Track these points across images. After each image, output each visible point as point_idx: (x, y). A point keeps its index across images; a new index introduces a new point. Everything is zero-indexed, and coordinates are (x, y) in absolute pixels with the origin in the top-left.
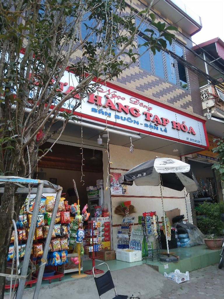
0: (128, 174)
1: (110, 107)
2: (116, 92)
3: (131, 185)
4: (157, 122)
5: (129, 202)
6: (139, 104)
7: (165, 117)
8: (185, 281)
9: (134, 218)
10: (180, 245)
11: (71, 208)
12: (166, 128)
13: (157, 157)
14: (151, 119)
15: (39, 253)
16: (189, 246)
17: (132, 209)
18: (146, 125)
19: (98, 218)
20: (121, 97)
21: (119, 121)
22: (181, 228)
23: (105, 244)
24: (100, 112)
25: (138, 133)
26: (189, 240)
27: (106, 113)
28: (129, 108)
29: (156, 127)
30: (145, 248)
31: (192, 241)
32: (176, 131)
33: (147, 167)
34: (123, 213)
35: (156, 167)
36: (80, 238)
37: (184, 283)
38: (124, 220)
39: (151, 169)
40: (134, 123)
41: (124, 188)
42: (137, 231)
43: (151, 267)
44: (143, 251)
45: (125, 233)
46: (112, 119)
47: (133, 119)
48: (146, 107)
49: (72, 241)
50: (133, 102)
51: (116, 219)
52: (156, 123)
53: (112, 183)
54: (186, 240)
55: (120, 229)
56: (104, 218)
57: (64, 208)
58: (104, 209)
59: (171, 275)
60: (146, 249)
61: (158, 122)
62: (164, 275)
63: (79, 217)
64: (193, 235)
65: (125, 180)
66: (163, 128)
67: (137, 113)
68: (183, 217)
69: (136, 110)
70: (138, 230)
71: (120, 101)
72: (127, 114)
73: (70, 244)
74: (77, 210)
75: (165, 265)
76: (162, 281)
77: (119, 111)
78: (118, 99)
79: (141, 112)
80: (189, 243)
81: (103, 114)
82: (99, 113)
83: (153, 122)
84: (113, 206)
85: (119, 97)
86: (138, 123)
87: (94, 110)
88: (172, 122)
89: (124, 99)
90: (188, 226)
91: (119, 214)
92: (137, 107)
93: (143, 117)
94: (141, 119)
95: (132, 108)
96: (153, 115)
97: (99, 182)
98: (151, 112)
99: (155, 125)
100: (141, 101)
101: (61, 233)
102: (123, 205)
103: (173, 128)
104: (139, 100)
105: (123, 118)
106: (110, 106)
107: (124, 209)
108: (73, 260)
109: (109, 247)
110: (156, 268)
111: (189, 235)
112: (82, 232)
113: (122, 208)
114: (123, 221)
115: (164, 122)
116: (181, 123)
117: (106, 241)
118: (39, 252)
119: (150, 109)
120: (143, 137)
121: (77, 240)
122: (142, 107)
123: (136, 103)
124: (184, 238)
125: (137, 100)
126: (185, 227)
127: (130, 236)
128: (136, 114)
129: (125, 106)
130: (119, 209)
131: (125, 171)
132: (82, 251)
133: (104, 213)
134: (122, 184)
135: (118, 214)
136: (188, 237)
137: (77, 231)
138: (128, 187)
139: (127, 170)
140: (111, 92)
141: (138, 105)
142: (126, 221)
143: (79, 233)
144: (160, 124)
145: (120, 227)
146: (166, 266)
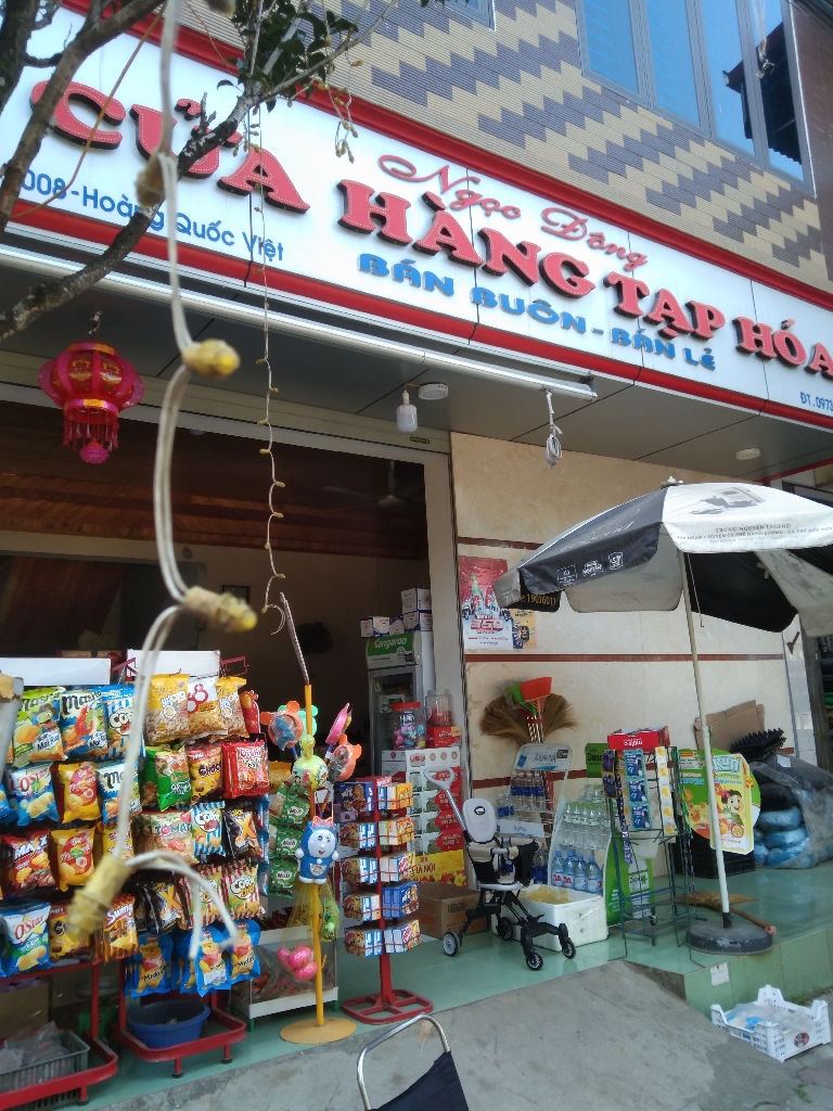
0: (540, 563)
1: (449, 249)
2: (476, 181)
3: (554, 608)
4: (669, 320)
5: (543, 684)
6: (587, 237)
7: (704, 298)
8: (811, 1043)
9: (566, 751)
10: (766, 858)
11: (273, 724)
12: (708, 350)
13: (672, 480)
14: (644, 306)
15: (119, 943)
16: (805, 861)
17: (556, 713)
18: (619, 337)
19: (409, 754)
20: (502, 205)
21: (494, 319)
22: (773, 786)
23: (442, 863)
24: (404, 272)
25: (584, 371)
26: (807, 835)
27: (432, 282)
28: (540, 255)
29: (664, 342)
30: (618, 884)
31: (820, 839)
32: (752, 363)
33: (628, 527)
34: (518, 730)
35: (676, 525)
36: (319, 861)
37: (808, 1061)
38: (523, 758)
39: (651, 538)
40: (566, 327)
41: (523, 622)
42: (581, 808)
43: (647, 974)
44: (608, 900)
45: (527, 817)
46: (459, 307)
47: (558, 305)
48: (620, 252)
49: (284, 877)
50: (558, 229)
51: (489, 756)
52: (662, 326)
53: (466, 605)
54: (791, 837)
55: (504, 797)
56: (438, 751)
57: (240, 723)
58: (435, 711)
59: (744, 1015)
60: (623, 888)
61: (675, 323)
62: (710, 1019)
63: (312, 766)
64: (821, 813)
65: (524, 590)
66: (698, 351)
67: (575, 278)
68: (776, 738)
69: (570, 265)
70: (585, 804)
71: (496, 223)
72: (528, 282)
73: (273, 889)
74: (299, 733)
75: (713, 970)
76: (703, 1052)
77: (494, 268)
78: (488, 215)
79: (594, 276)
80: (805, 849)
81: (416, 283)
82: (398, 278)
83: (649, 321)
84: (474, 698)
85: (490, 206)
86: (580, 326)
87: (371, 265)
88: (736, 323)
89: (512, 213)
90: (800, 778)
91: (498, 732)
92: (578, 251)
93: (607, 299)
94: (597, 307)
95: (554, 257)
96: (652, 289)
97: (412, 598)
98: (639, 275)
99: (662, 334)
100: (594, 225)
101: (225, 842)
102: (519, 698)
103: (741, 350)
104: (583, 223)
105: (512, 305)
106: (447, 244)
107: (524, 716)
108: (290, 960)
109: (458, 873)
110: (674, 985)
111: (808, 815)
112: (326, 833)
113: (515, 708)
114: (521, 763)
115: (700, 322)
116: (776, 327)
117: (445, 849)
118: (115, 938)
119: (635, 261)
120: (608, 394)
121: (306, 872)
122: (600, 253)
123: (571, 234)
124: (783, 829)
125: (576, 218)
126: (788, 780)
127: (548, 829)
128: (574, 284)
129: (522, 248)
130: (500, 711)
131: (524, 552)
132: (328, 917)
133: (437, 730)
134: (513, 606)
135: (499, 735)
136: (802, 824)
137: (301, 830)
138: (537, 620)
139: (533, 546)
140: (451, 180)
141: (583, 243)
142: (530, 764)
143: (312, 840)
144: (683, 332)
145: (507, 789)
146: (720, 973)
